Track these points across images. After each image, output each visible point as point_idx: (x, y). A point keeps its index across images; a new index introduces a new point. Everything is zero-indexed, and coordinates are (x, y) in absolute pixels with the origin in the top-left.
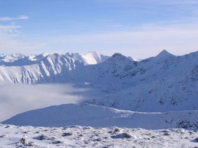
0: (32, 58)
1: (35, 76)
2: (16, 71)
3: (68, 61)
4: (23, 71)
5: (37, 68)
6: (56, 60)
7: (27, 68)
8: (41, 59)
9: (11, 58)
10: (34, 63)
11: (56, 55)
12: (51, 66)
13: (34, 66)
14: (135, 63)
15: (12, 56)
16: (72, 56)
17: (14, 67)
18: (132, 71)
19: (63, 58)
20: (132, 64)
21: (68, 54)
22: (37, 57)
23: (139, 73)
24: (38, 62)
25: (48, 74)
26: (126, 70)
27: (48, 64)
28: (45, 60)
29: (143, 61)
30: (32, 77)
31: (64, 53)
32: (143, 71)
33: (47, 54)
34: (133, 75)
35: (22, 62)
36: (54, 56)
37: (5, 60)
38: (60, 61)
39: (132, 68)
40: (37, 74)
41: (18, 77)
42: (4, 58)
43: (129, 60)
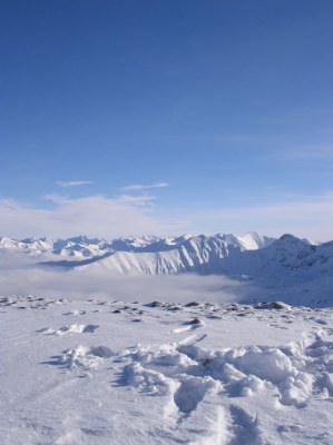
0: (169, 242)
1: (173, 266)
2: (148, 259)
3: (219, 244)
4: (158, 259)
5: (176, 255)
6: (203, 246)
7: (164, 255)
8: (182, 243)
9: (142, 242)
10: (172, 248)
11: (202, 237)
12: (195, 252)
13: (172, 252)
14: (313, 248)
15: (143, 238)
16: (223, 238)
17: (146, 254)
18: (308, 258)
19: (210, 242)
20: (308, 250)
21: (218, 235)
22: (176, 240)
23: (318, 262)
24: (178, 247)
25: (191, 263)
26: (299, 257)
27: (191, 250)
28: (187, 244)
29: (325, 244)
30: (170, 268)
31: (213, 235)
32: (324, 259)
33: (190, 236)
34: (310, 264)
35: (157, 247)
36: (200, 239)
37: (135, 245)
38: (207, 246)
39: (308, 255)
40: (176, 263)
41: (152, 267)
42: (132, 241)
43: (304, 243)
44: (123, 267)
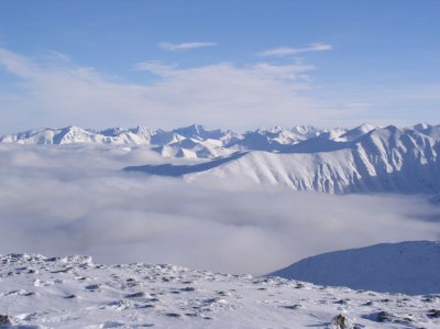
0: (336, 137)
1: (342, 176)
2: (302, 164)
3: (419, 141)
4: (318, 163)
5: (347, 158)
6: (392, 143)
7: (327, 157)
8: (357, 138)
9: (292, 136)
10: (340, 146)
11: (392, 129)
12: (379, 154)
13: (341, 153)
15: (294, 130)
16: (428, 131)
17: (298, 156)
19: (406, 136)
21: (419, 127)
22: (348, 134)
24: (351, 146)
25: (372, 172)
27: (372, 150)
28: (366, 140)
30: (337, 178)
31: (410, 125)
33: (371, 128)
35: (316, 144)
36: (387, 133)
37: (280, 140)
38: (400, 144)
40: (347, 171)
41: (307, 177)
42: (277, 135)
44: (260, 176)
